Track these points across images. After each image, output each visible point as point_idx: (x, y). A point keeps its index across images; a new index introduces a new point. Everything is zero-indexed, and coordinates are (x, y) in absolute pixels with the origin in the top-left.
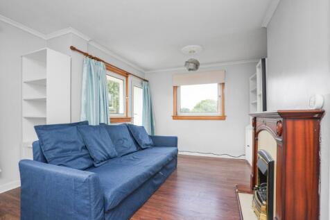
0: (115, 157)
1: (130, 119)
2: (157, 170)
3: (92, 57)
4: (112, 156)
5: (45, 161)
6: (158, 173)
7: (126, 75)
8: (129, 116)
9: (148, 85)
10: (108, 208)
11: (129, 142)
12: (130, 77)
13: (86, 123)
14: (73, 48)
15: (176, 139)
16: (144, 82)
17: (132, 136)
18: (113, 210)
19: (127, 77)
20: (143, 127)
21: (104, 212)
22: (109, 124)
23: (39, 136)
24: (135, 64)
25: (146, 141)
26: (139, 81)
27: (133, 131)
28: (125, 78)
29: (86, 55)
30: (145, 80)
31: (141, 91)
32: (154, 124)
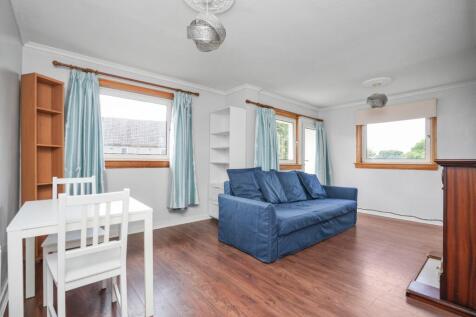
0: (284, 202)
1: (300, 166)
2: (327, 218)
3: (262, 106)
4: (282, 200)
5: (233, 194)
6: (327, 221)
7: (296, 116)
8: (300, 163)
9: (323, 126)
10: (281, 233)
11: (299, 190)
12: (300, 119)
13: (260, 168)
14: (248, 102)
15: (355, 191)
16: (317, 123)
17: (302, 184)
18: (285, 235)
19: (297, 119)
20: (315, 176)
21: (278, 236)
22: (279, 170)
23: (230, 177)
24: (307, 103)
25: (318, 190)
26: (312, 121)
27: (303, 179)
28: (295, 121)
29: (258, 104)
30: (319, 120)
31: (314, 133)
32: (330, 172)
